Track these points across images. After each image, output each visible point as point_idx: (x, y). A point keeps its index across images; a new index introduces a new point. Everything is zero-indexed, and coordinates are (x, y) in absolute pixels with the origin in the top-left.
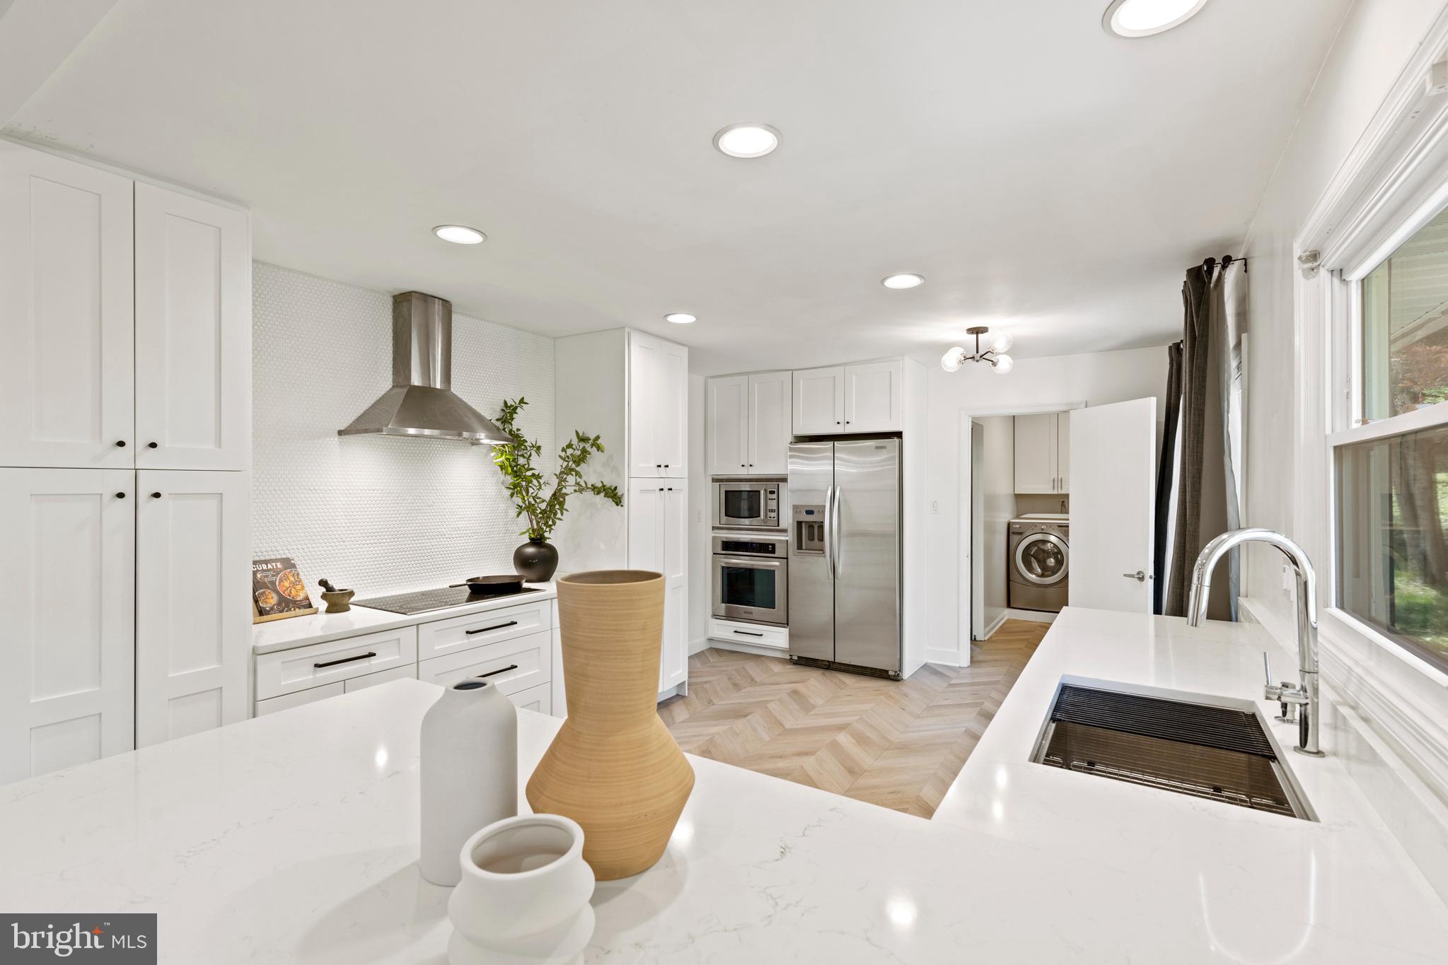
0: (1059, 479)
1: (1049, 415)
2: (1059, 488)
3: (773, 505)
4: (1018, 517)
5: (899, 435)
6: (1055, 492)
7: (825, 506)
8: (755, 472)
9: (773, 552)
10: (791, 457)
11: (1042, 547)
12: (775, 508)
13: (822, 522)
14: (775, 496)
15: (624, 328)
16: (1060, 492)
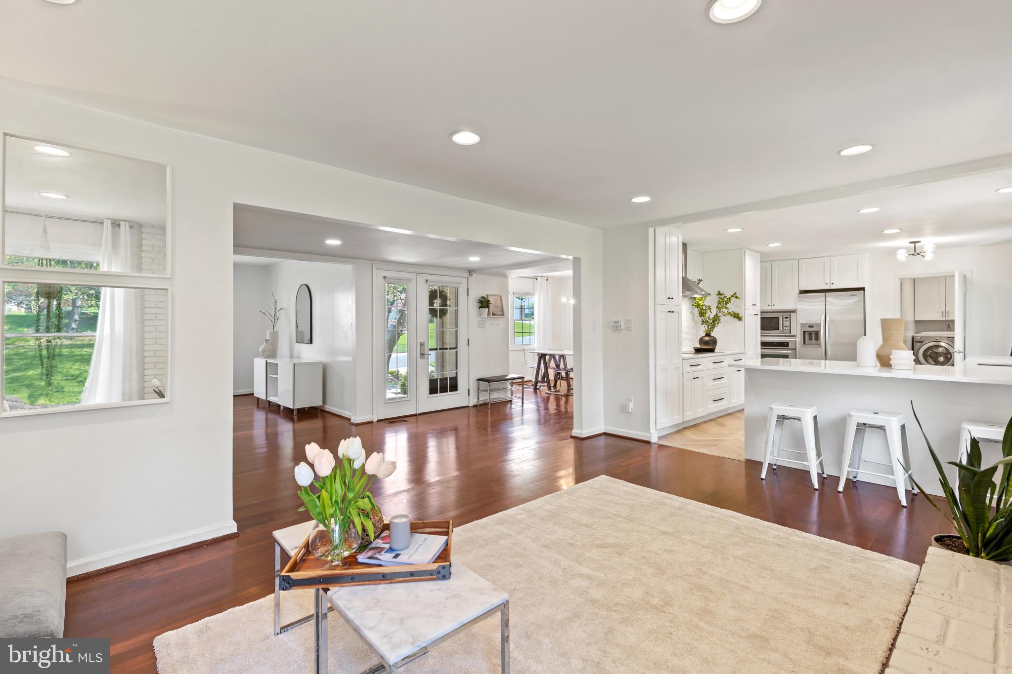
0: (947, 311)
1: (940, 277)
2: (947, 316)
3: (787, 324)
4: (916, 334)
5: (863, 289)
6: (944, 319)
7: (821, 324)
8: (775, 308)
9: (787, 346)
10: (799, 301)
11: (935, 351)
12: (788, 325)
13: (818, 331)
14: (788, 319)
15: (743, 248)
16: (947, 319)
